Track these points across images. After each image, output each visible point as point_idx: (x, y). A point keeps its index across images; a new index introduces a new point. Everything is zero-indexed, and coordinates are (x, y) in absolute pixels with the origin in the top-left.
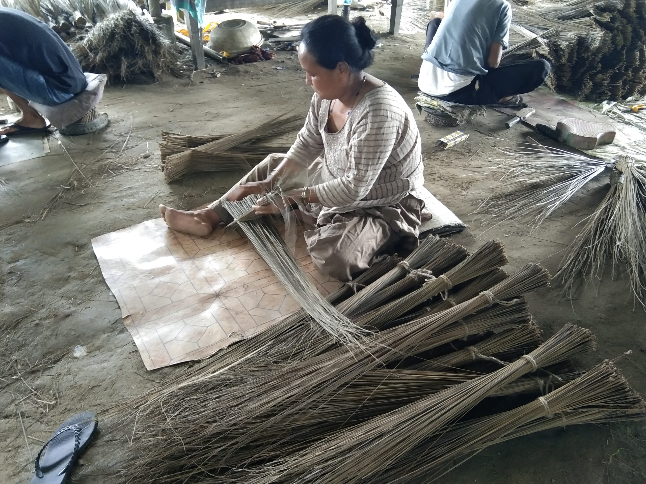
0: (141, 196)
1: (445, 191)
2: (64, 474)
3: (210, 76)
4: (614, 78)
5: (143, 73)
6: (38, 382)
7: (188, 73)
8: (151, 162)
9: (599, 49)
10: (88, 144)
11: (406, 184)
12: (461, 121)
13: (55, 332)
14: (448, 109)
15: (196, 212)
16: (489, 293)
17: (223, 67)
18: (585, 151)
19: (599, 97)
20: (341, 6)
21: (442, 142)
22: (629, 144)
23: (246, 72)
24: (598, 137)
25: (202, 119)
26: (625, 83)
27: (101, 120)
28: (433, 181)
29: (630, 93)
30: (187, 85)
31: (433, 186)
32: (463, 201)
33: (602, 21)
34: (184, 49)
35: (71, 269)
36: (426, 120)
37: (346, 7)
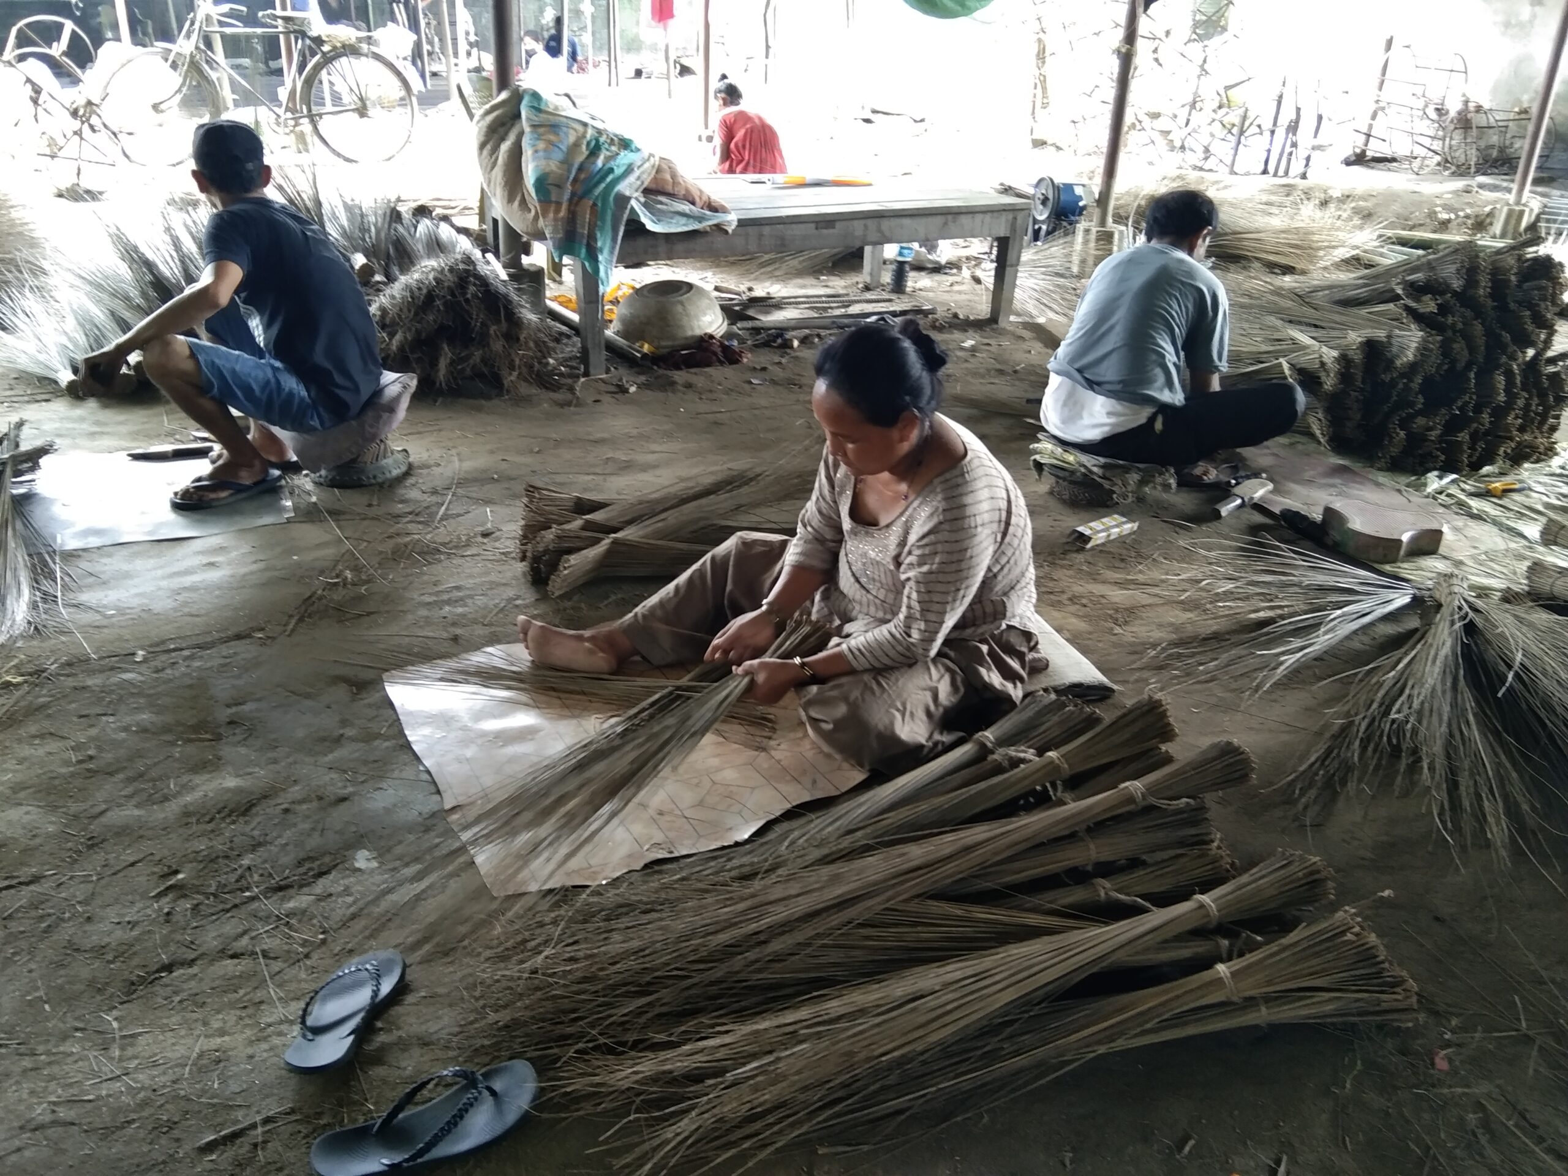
0: (479, 603)
1: (1082, 626)
2: (352, 1037)
3: (613, 389)
4: (1453, 426)
5: (481, 376)
6: (291, 904)
7: (569, 381)
8: (497, 544)
9: (1413, 367)
10: (370, 505)
11: (1000, 608)
12: (1125, 497)
13: (320, 826)
14: (1095, 469)
15: (587, 633)
16: (1135, 786)
17: (639, 373)
18: (1376, 566)
19: (1421, 464)
20: (892, 262)
21: (1082, 535)
22: (1473, 557)
23: (689, 386)
24: (1405, 537)
25: (598, 470)
26: (1474, 437)
27: (395, 461)
28: (1057, 605)
29: (1488, 458)
30: (569, 404)
31: (1056, 614)
32: (1115, 645)
33: (1422, 311)
34: (561, 334)
35: (344, 723)
36: (1051, 493)
37: (901, 264)
